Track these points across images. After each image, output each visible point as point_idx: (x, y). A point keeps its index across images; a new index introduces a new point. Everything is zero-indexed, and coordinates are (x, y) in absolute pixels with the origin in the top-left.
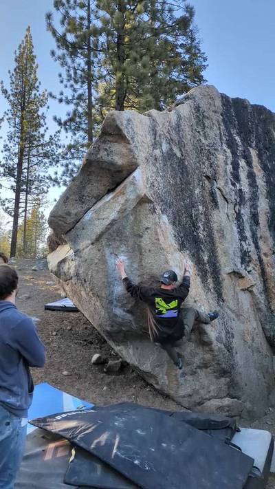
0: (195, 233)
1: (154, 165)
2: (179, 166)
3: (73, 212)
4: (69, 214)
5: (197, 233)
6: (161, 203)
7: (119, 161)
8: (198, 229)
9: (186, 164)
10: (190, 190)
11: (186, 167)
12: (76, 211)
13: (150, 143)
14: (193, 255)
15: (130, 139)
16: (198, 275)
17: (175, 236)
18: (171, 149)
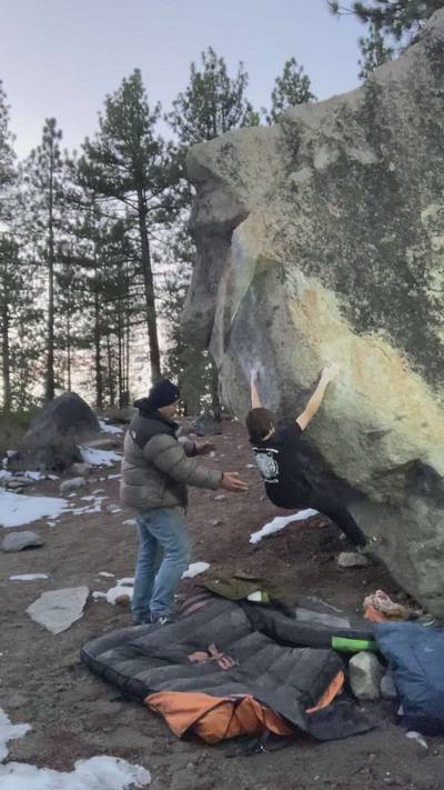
0: (413, 293)
1: (290, 199)
2: (366, 180)
3: (204, 311)
4: (199, 315)
5: (419, 291)
6: (302, 261)
7: (221, 216)
8: (425, 283)
9: (392, 167)
10: (402, 215)
11: (391, 175)
12: (207, 308)
13: (280, 167)
14: (400, 335)
15: (227, 177)
16: (415, 370)
17: (343, 308)
18: (343, 157)
